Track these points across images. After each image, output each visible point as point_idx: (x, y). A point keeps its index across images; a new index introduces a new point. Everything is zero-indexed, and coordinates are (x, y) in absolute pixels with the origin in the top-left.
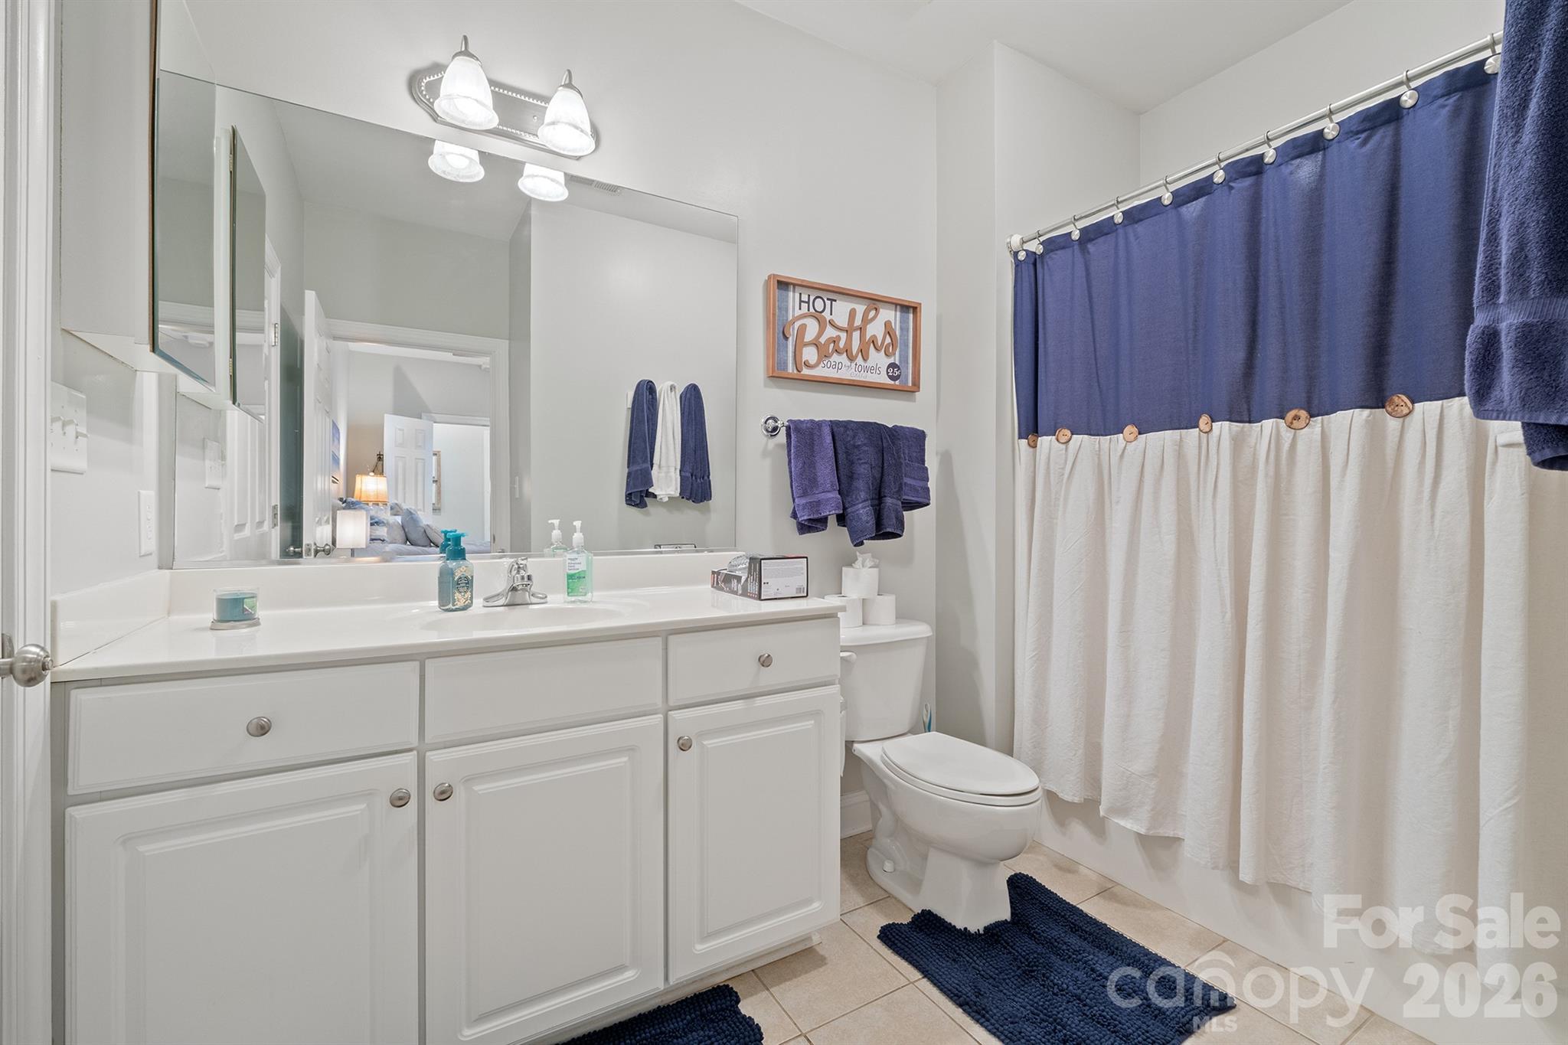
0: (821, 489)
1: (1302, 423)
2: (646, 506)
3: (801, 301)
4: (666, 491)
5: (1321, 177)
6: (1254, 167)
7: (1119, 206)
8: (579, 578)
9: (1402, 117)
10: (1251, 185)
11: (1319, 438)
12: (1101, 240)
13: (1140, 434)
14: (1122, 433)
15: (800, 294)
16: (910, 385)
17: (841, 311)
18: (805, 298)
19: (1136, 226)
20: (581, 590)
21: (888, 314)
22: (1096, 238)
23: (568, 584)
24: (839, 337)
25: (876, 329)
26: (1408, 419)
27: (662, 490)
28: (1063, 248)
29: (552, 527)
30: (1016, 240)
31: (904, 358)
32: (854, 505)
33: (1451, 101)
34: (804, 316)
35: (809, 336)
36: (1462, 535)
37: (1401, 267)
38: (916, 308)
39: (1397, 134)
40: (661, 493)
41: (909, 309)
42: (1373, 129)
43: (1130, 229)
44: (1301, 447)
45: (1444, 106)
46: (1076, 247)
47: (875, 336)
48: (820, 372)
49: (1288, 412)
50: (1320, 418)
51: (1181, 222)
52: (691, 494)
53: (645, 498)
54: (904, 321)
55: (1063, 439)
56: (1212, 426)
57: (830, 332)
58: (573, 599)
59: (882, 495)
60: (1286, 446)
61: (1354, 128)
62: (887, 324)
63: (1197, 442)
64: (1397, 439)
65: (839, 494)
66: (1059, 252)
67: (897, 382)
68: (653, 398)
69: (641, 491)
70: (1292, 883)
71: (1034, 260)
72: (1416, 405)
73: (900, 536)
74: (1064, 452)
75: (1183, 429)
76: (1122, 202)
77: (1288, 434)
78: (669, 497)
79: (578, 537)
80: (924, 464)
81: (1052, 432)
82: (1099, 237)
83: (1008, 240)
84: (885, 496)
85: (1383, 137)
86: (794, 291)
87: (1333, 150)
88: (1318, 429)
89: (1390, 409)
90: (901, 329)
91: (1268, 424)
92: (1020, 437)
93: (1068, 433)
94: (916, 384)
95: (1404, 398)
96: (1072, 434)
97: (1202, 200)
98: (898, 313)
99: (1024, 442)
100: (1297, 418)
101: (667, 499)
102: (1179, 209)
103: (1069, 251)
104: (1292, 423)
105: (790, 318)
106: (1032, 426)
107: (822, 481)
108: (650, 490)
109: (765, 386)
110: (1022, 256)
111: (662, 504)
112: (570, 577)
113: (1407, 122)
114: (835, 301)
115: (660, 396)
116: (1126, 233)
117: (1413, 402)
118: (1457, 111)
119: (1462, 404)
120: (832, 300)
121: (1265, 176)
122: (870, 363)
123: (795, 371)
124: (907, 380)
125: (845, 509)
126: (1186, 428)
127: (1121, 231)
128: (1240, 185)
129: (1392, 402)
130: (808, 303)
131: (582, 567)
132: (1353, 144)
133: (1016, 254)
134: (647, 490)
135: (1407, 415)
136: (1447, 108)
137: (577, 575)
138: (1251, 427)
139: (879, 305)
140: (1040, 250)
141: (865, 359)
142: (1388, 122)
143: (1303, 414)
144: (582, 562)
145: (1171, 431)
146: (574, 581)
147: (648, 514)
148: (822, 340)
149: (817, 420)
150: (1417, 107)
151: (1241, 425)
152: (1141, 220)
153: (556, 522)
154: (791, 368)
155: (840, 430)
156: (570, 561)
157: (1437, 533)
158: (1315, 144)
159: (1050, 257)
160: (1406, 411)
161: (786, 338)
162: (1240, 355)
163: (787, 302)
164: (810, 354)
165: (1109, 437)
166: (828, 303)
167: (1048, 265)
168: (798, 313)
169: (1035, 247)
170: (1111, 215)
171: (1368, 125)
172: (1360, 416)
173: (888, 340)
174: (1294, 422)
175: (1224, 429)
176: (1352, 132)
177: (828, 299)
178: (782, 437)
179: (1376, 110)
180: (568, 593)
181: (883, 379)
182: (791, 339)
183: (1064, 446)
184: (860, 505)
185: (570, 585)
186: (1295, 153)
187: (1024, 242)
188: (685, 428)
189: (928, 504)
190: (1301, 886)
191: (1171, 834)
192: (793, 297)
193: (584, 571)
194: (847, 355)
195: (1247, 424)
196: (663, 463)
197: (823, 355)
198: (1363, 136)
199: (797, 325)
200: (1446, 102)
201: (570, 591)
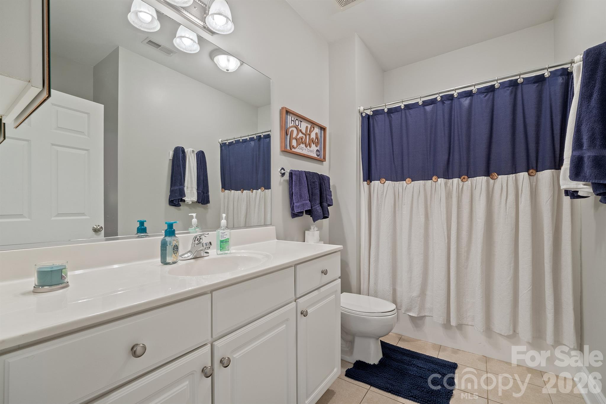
0: (303, 199)
1: (466, 180)
2: (180, 206)
3: (292, 120)
4: (191, 199)
5: (471, 104)
6: (451, 97)
7: (403, 102)
8: (226, 242)
9: (495, 91)
10: (450, 103)
11: (470, 185)
12: (396, 113)
13: (412, 181)
14: (405, 181)
15: (292, 117)
16: (322, 158)
17: (304, 126)
18: (293, 119)
19: (410, 110)
20: (227, 248)
21: (317, 130)
22: (394, 112)
23: (221, 246)
24: (303, 137)
25: (313, 135)
26: (496, 180)
27: (188, 198)
28: (381, 114)
29: (192, 217)
30: (362, 109)
31: (321, 148)
32: (315, 206)
33: (510, 89)
34: (292, 127)
35: (294, 136)
36: (514, 214)
37: (494, 136)
38: (325, 129)
39: (494, 95)
40: (188, 200)
41: (323, 129)
42: (488, 92)
43: (407, 111)
44: (465, 187)
45: (508, 90)
46: (386, 115)
47: (313, 138)
48: (297, 150)
49: (462, 176)
50: (470, 179)
51: (425, 111)
52: (202, 201)
53: (180, 202)
54: (321, 134)
55: (383, 182)
56: (438, 180)
57: (301, 135)
58: (222, 252)
59: (322, 201)
60: (461, 187)
61: (483, 91)
62: (316, 134)
63: (431, 185)
64: (493, 186)
65: (310, 201)
66: (380, 115)
67: (319, 157)
68: (184, 156)
69: (179, 199)
70: (464, 323)
71: (368, 116)
72: (499, 176)
73: (328, 217)
74: (383, 187)
75: (426, 180)
76: (404, 101)
77: (461, 183)
78: (192, 202)
79: (223, 222)
80: (330, 189)
81: (379, 180)
82: (396, 112)
83: (359, 108)
84: (323, 202)
85: (490, 96)
86: (290, 116)
87: (475, 96)
88: (470, 182)
89: (491, 177)
90: (320, 136)
91: (456, 180)
92: (364, 181)
93: (384, 180)
94: (324, 158)
95: (496, 174)
96: (386, 180)
97: (433, 105)
98: (319, 130)
99: (366, 182)
100: (464, 178)
101: (191, 203)
102: (425, 107)
103: (383, 115)
104: (463, 180)
105: (288, 127)
106: (369, 177)
107: (304, 196)
108: (183, 198)
109: (280, 155)
110: (364, 115)
111: (188, 205)
112: (222, 242)
113: (496, 92)
114: (302, 122)
115: (187, 155)
116: (405, 113)
117: (498, 175)
118: (511, 92)
119: (513, 176)
120: (301, 122)
121: (453, 101)
122: (311, 149)
123: (290, 149)
124: (321, 157)
125: (312, 207)
126: (427, 180)
127: (403, 111)
128: (447, 103)
129: (492, 175)
130: (294, 121)
131: (227, 237)
132: (482, 96)
133: (362, 113)
134: (182, 198)
135: (496, 179)
136: (509, 90)
137: (225, 241)
138: (449, 180)
139: (315, 126)
140: (371, 113)
141: (310, 147)
142: (491, 91)
143: (466, 177)
144: (228, 234)
145: (422, 181)
146: (224, 244)
147: (180, 210)
148: (298, 137)
149: (300, 170)
150: (499, 88)
151: (446, 180)
152: (412, 109)
153: (194, 215)
154: (288, 148)
155: (308, 175)
156: (221, 234)
157: (507, 214)
158: (469, 94)
159: (377, 117)
160: (496, 178)
161: (287, 135)
162: (446, 157)
163: (287, 120)
164: (294, 143)
165: (398, 182)
166: (300, 122)
167: (375, 119)
168: (291, 125)
169: (369, 112)
170: (400, 105)
171: (487, 91)
172: (484, 178)
173: (317, 141)
174: (463, 179)
175: (441, 181)
176: (482, 92)
177: (300, 121)
178: (287, 177)
179: (489, 87)
180: (221, 250)
181: (314, 155)
182: (288, 135)
183: (383, 185)
184: (317, 206)
185: (222, 246)
186: (465, 95)
187: (364, 110)
188: (199, 170)
189: (332, 205)
190: (466, 323)
191: (423, 315)
192: (289, 118)
193: (229, 238)
194: (305, 145)
195: (448, 180)
196: (189, 186)
197: (298, 144)
198: (485, 94)
199: (290, 130)
200: (509, 89)
201: (222, 248)
